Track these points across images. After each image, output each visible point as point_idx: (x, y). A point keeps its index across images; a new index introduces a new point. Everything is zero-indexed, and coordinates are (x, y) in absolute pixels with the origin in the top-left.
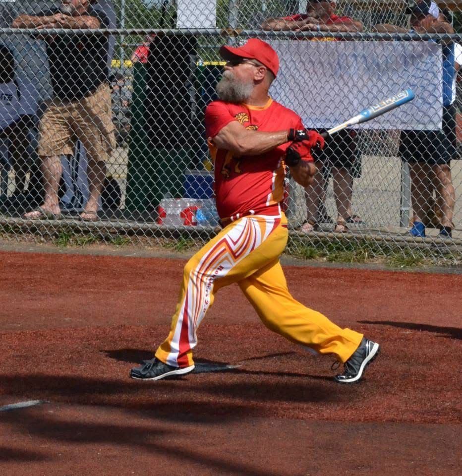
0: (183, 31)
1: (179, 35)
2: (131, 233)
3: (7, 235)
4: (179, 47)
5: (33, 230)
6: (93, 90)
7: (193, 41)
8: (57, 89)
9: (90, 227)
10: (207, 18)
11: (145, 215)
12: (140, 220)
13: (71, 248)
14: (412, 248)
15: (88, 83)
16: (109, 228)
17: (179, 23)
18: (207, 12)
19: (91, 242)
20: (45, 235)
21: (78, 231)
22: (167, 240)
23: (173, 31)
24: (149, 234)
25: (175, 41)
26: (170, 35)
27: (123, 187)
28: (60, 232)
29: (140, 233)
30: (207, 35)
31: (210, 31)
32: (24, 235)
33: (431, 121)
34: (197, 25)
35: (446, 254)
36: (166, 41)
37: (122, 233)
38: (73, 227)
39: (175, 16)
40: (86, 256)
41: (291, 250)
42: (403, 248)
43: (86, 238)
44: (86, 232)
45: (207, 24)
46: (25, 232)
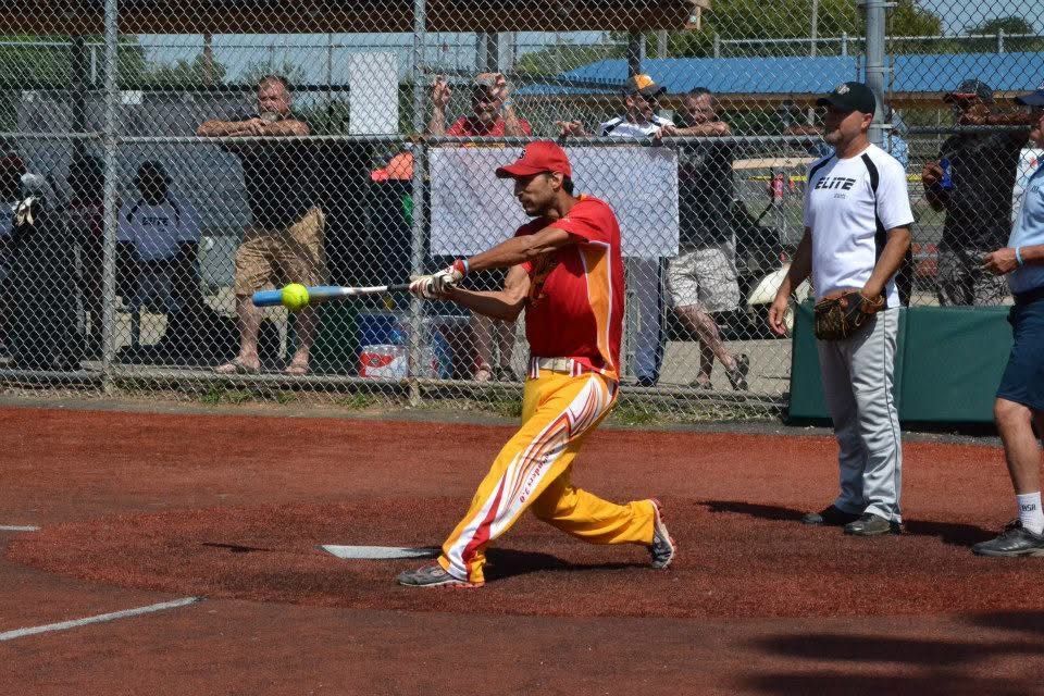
0: (357, 138)
1: (353, 143)
2: (296, 388)
3: (143, 392)
4: (353, 158)
5: (175, 386)
6: (303, 213)
7: (370, 150)
8: (257, 211)
9: (245, 381)
10: (388, 123)
11: (347, 366)
12: (342, 373)
13: (223, 408)
14: (644, 402)
15: (296, 204)
16: (269, 382)
17: (352, 128)
18: (387, 114)
19: (246, 399)
20: (190, 392)
21: (230, 387)
22: (340, 395)
23: (345, 138)
24: (319, 388)
25: (347, 150)
26: (342, 142)
27: (283, 332)
28: (207, 387)
29: (307, 388)
30: (387, 142)
31: (391, 138)
32: (163, 393)
33: (665, 244)
34: (375, 130)
36: (336, 150)
37: (285, 387)
38: (224, 382)
39: (347, 119)
40: (242, 418)
41: (495, 406)
42: (632, 401)
43: (241, 395)
44: (241, 388)
45: (387, 130)
46: (164, 388)
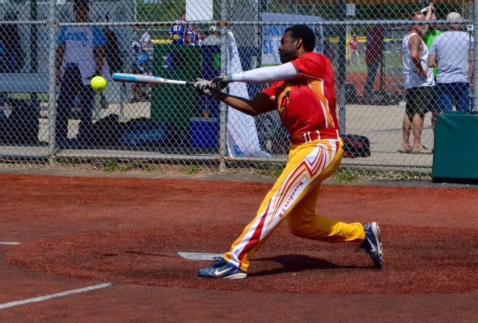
0: (190, 23)
2: (156, 162)
3: (71, 165)
5: (89, 161)
10: (207, 14)
13: (117, 173)
14: (351, 169)
16: (141, 159)
18: (207, 9)
19: (130, 169)
20: (98, 165)
21: (120, 161)
22: (181, 166)
24: (169, 162)
28: (107, 162)
29: (163, 162)
30: (206, 25)
31: (209, 22)
32: (83, 165)
34: (200, 18)
35: (374, 173)
37: (150, 162)
38: (116, 159)
40: (127, 179)
41: (268, 172)
42: (344, 169)
43: (126, 166)
44: (126, 162)
45: (207, 18)
46: (83, 163)
